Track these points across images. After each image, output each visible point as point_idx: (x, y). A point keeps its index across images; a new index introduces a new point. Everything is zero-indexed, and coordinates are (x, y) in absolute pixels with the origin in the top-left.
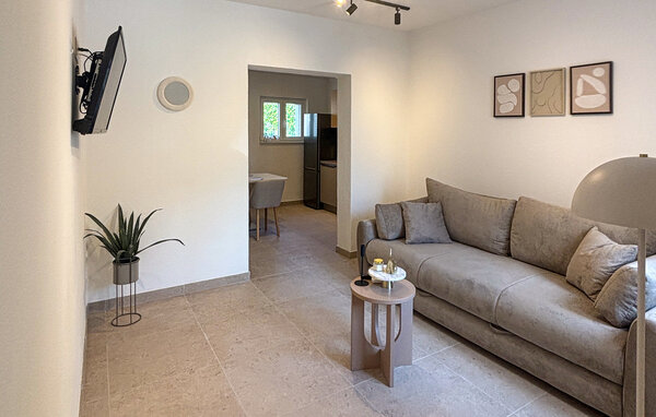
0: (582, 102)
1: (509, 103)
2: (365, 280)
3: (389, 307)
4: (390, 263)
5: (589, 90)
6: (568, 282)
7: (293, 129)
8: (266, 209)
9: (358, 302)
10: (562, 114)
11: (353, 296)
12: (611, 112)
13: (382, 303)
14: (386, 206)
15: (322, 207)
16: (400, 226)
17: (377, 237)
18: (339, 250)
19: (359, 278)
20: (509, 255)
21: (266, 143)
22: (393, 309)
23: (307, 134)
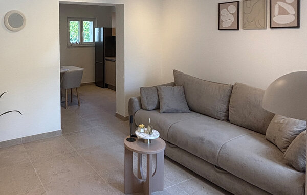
0: (278, 20)
1: (229, 20)
2: (133, 138)
3: (148, 156)
4: (149, 127)
5: (283, 12)
6: (266, 139)
7: (88, 36)
8: (71, 89)
9: (129, 152)
10: (264, 28)
11: (125, 148)
12: (298, 26)
13: (144, 153)
14: (148, 89)
15: (106, 86)
16: (156, 101)
17: (142, 108)
18: (117, 115)
19: (129, 137)
20: (228, 120)
21: (71, 46)
22: (151, 157)
23: (96, 40)
